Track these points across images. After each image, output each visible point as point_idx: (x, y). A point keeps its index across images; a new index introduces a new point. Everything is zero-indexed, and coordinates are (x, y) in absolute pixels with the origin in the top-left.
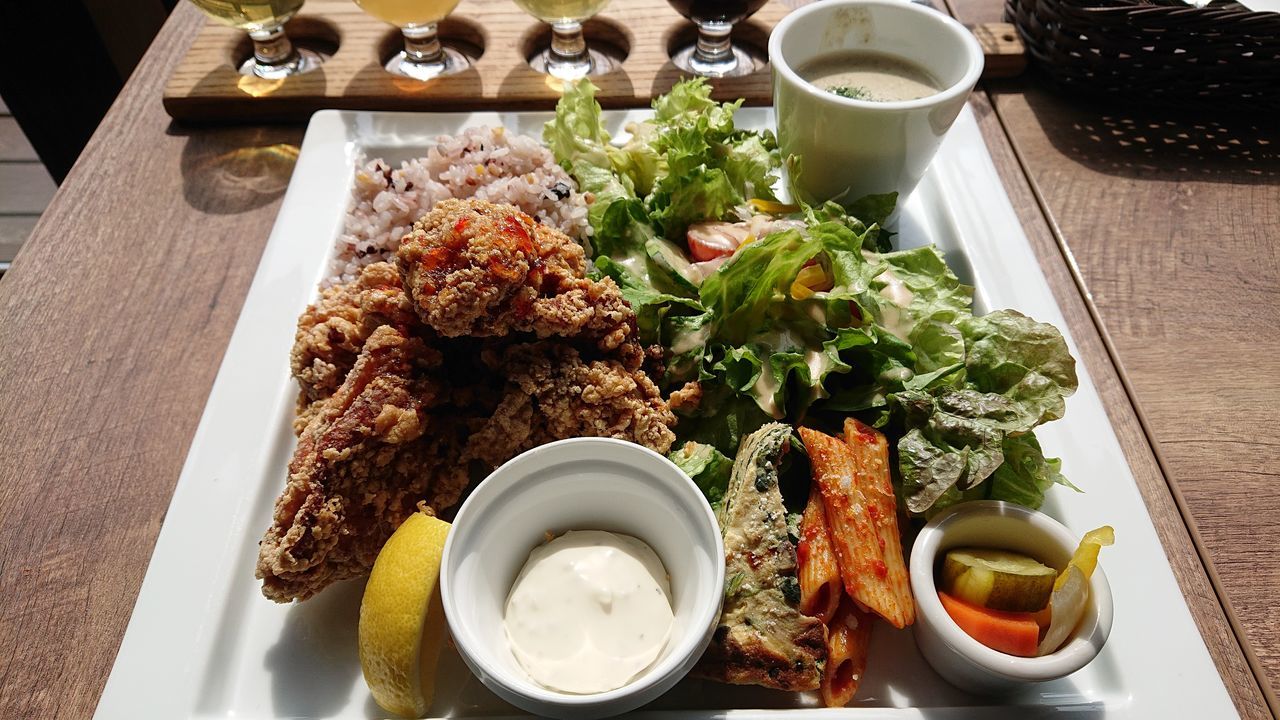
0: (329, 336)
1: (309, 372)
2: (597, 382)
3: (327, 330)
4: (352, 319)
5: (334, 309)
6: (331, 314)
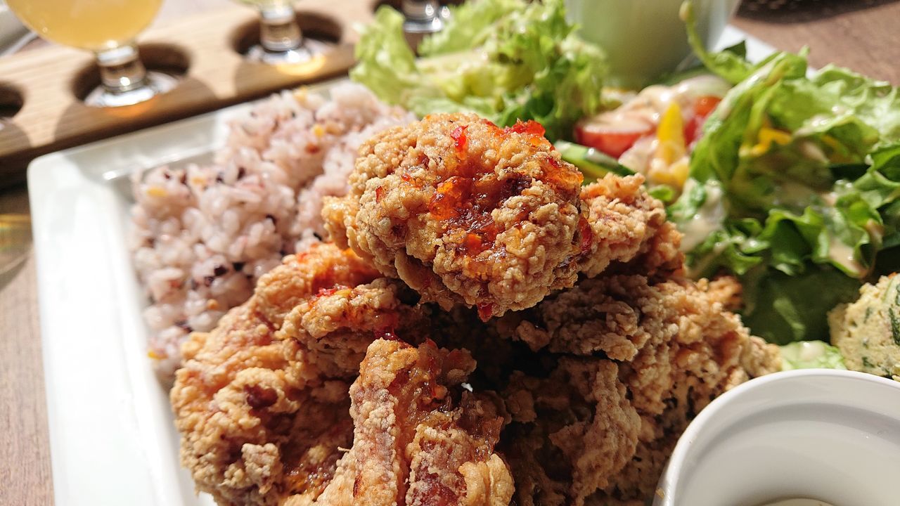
0: (250, 402)
1: (239, 472)
2: (688, 309)
3: (241, 396)
4: (276, 364)
5: (233, 360)
6: (232, 368)
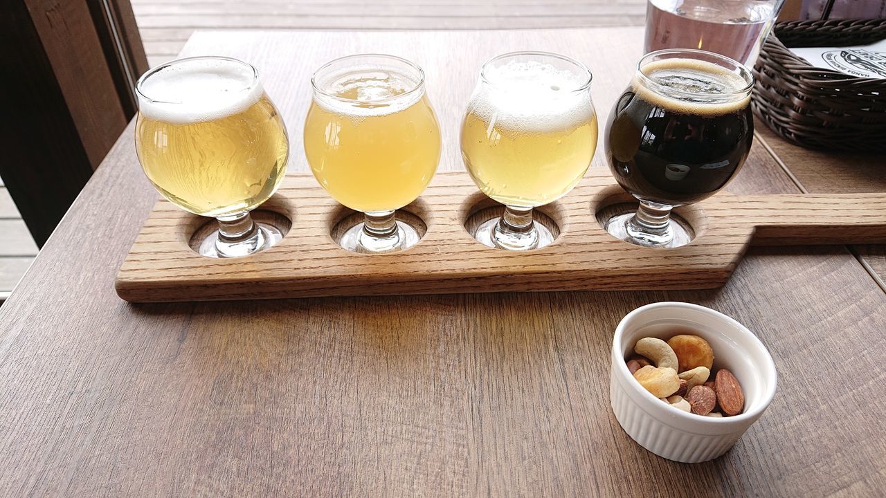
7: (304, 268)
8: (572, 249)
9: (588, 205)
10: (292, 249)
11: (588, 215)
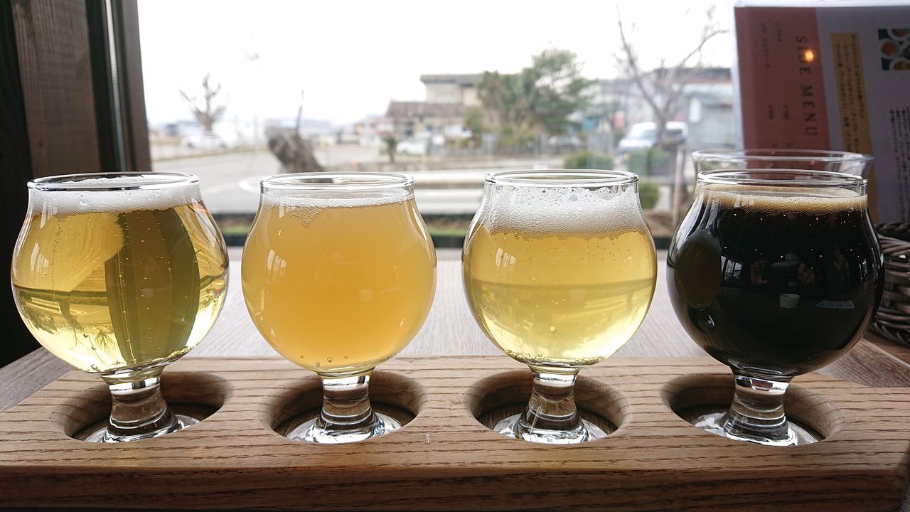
7: (210, 457)
8: (639, 442)
9: (657, 394)
10: (203, 434)
11: (660, 404)
